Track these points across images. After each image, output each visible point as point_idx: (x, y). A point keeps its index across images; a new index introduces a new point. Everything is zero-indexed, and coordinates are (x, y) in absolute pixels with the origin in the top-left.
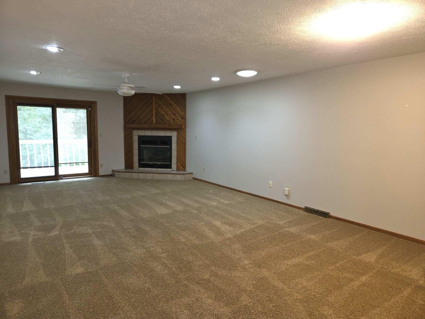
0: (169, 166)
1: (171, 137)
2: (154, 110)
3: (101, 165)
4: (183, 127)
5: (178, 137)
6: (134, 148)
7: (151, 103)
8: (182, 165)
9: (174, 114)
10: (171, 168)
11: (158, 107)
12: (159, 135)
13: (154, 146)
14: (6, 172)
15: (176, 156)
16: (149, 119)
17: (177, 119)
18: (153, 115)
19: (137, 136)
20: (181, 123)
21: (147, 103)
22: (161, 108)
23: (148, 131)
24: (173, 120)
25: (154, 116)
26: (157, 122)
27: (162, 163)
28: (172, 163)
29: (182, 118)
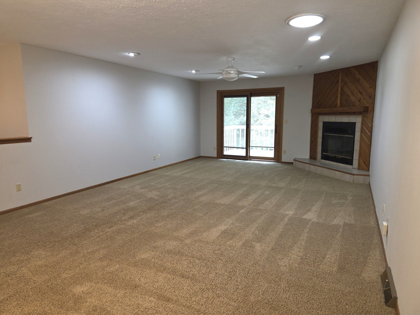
0: (350, 162)
1: (354, 124)
2: (340, 89)
3: (284, 151)
4: (370, 109)
5: (362, 124)
6: (318, 137)
7: (337, 82)
8: (364, 163)
9: (361, 93)
10: (352, 165)
11: (344, 85)
12: (343, 121)
13: (337, 135)
14: (215, 149)
15: (359, 150)
16: (334, 101)
17: (364, 99)
18: (338, 96)
19: (322, 123)
20: (368, 104)
21: (333, 82)
22: (346, 85)
23: (332, 116)
24: (359, 101)
25: (339, 98)
26: (342, 105)
27: (343, 157)
28: (354, 159)
29: (370, 97)
